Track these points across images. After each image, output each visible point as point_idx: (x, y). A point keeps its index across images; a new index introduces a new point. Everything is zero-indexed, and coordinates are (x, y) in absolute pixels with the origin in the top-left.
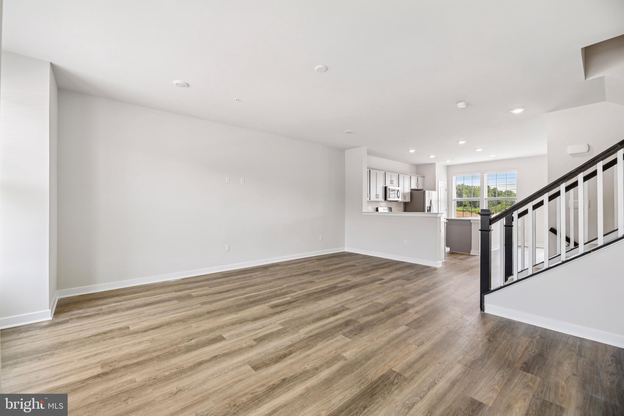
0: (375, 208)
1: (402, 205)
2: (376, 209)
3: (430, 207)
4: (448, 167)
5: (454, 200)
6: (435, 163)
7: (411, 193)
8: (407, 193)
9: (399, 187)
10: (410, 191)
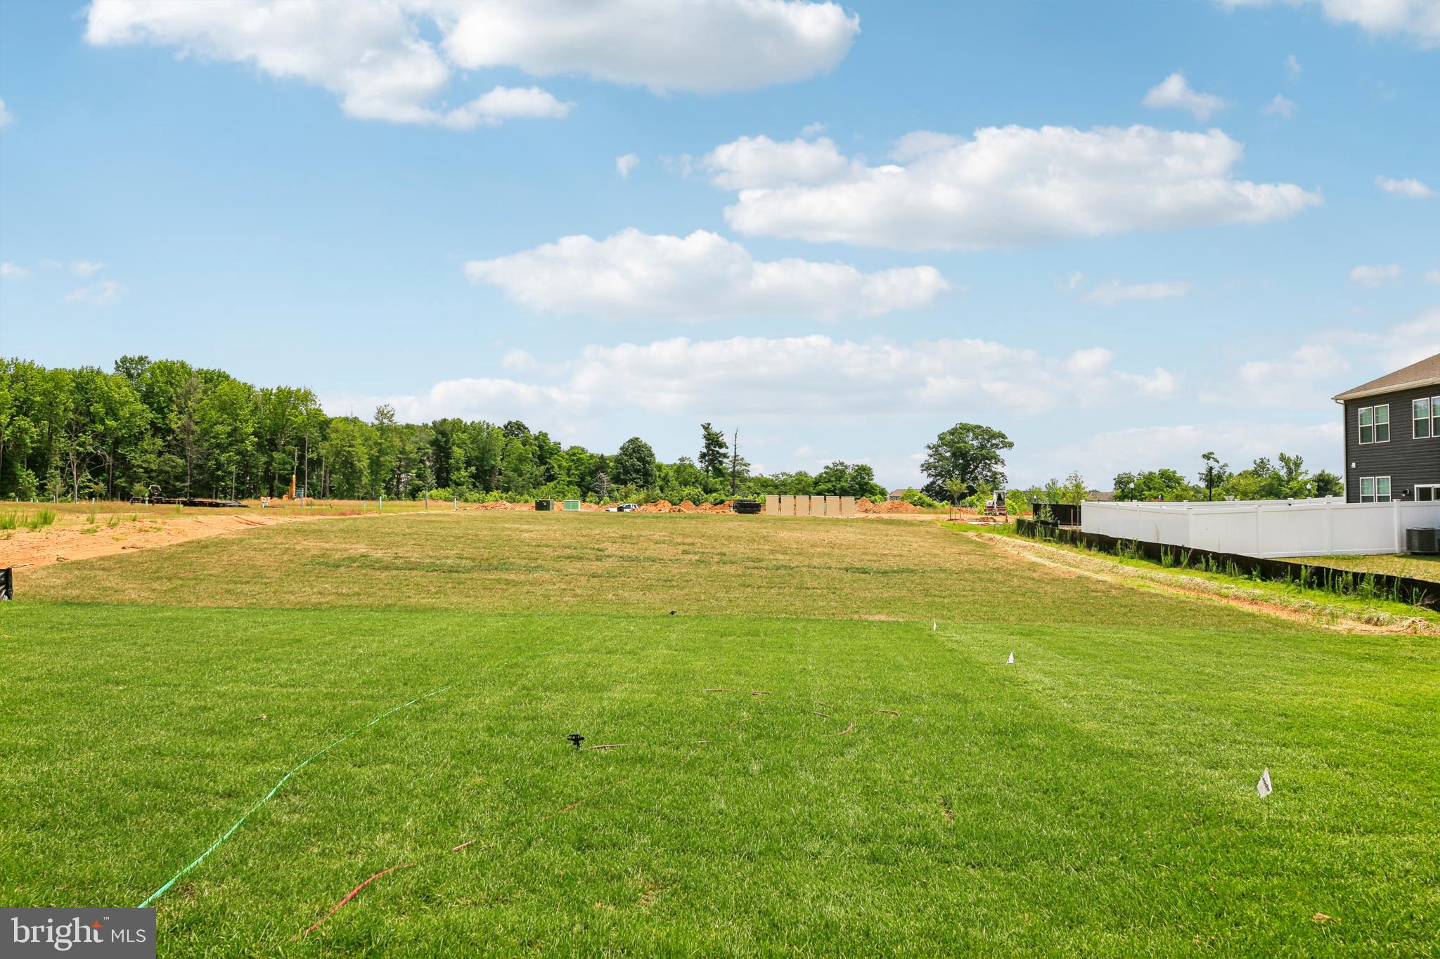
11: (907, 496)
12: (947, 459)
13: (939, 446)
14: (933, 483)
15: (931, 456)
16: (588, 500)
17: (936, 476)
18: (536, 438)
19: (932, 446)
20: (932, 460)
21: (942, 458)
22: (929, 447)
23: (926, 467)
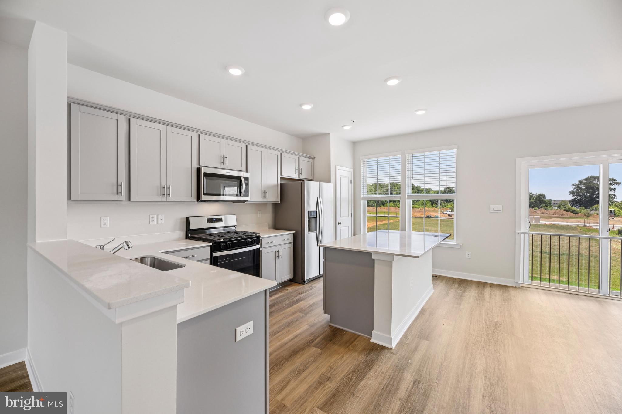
0: (182, 219)
1: (270, 209)
2: (185, 220)
3: (316, 212)
4: (354, 144)
5: (364, 198)
6: (330, 134)
7: (281, 185)
8: (275, 186)
9: (247, 172)
10: (279, 182)
11: (562, 204)
12: (583, 189)
13: (579, 184)
14: (576, 198)
15: (575, 188)
16: (433, 206)
17: (577, 196)
18: (417, 188)
19: (575, 185)
20: (575, 190)
21: (581, 189)
22: (574, 185)
23: (572, 193)
